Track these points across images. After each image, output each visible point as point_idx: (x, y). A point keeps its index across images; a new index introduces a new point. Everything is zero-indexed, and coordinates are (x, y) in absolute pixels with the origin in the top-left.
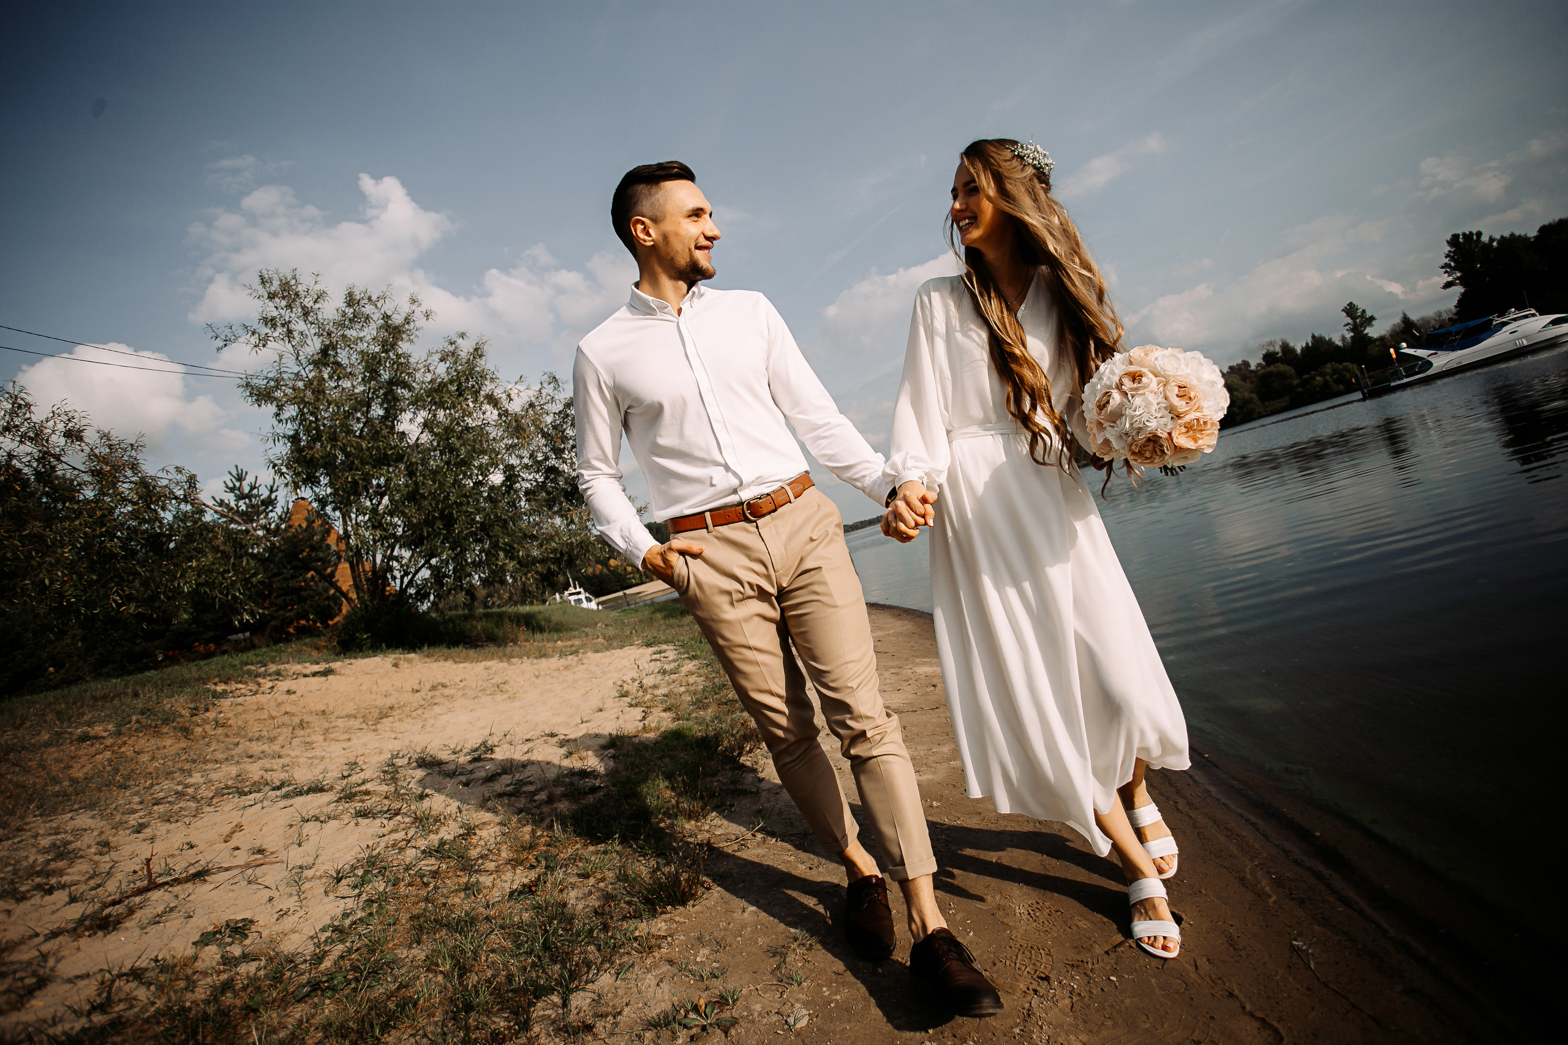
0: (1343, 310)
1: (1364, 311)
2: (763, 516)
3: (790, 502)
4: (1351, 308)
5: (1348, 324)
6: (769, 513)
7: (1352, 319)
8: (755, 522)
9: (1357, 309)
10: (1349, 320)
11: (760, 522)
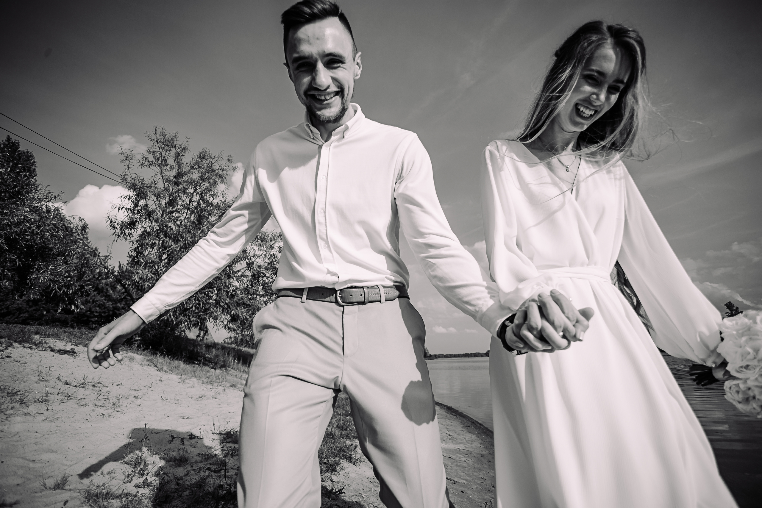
0: (725, 305)
1: (737, 308)
2: (351, 303)
3: (380, 301)
4: (729, 305)
5: (728, 313)
6: (359, 303)
7: (730, 310)
8: (343, 306)
9: (734, 306)
10: (728, 311)
11: (348, 308)
